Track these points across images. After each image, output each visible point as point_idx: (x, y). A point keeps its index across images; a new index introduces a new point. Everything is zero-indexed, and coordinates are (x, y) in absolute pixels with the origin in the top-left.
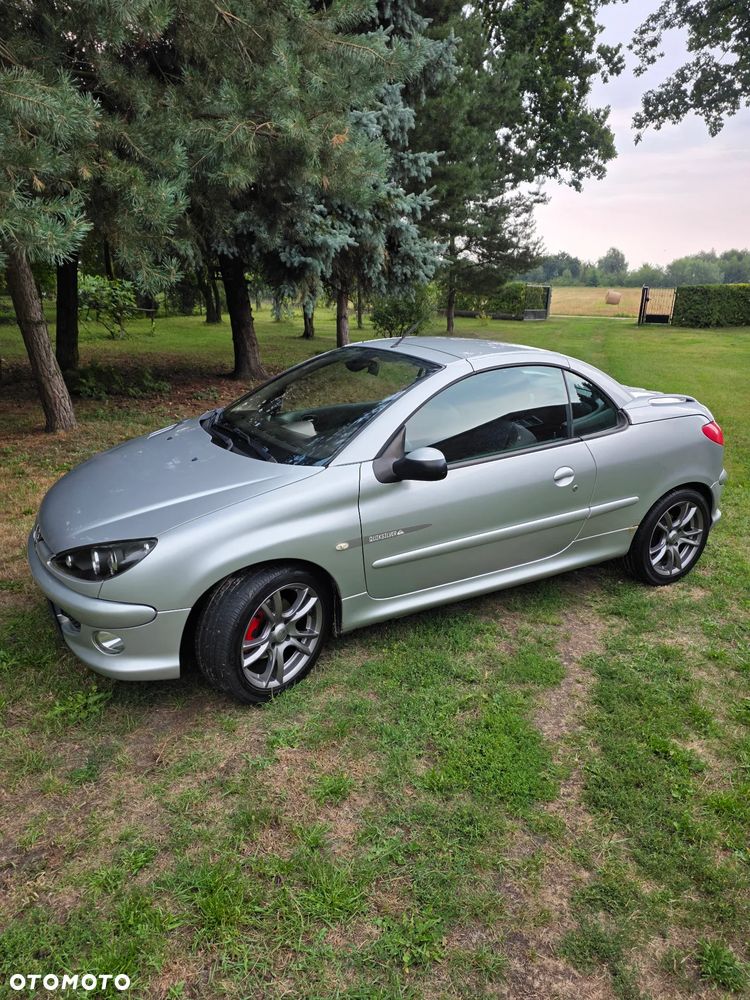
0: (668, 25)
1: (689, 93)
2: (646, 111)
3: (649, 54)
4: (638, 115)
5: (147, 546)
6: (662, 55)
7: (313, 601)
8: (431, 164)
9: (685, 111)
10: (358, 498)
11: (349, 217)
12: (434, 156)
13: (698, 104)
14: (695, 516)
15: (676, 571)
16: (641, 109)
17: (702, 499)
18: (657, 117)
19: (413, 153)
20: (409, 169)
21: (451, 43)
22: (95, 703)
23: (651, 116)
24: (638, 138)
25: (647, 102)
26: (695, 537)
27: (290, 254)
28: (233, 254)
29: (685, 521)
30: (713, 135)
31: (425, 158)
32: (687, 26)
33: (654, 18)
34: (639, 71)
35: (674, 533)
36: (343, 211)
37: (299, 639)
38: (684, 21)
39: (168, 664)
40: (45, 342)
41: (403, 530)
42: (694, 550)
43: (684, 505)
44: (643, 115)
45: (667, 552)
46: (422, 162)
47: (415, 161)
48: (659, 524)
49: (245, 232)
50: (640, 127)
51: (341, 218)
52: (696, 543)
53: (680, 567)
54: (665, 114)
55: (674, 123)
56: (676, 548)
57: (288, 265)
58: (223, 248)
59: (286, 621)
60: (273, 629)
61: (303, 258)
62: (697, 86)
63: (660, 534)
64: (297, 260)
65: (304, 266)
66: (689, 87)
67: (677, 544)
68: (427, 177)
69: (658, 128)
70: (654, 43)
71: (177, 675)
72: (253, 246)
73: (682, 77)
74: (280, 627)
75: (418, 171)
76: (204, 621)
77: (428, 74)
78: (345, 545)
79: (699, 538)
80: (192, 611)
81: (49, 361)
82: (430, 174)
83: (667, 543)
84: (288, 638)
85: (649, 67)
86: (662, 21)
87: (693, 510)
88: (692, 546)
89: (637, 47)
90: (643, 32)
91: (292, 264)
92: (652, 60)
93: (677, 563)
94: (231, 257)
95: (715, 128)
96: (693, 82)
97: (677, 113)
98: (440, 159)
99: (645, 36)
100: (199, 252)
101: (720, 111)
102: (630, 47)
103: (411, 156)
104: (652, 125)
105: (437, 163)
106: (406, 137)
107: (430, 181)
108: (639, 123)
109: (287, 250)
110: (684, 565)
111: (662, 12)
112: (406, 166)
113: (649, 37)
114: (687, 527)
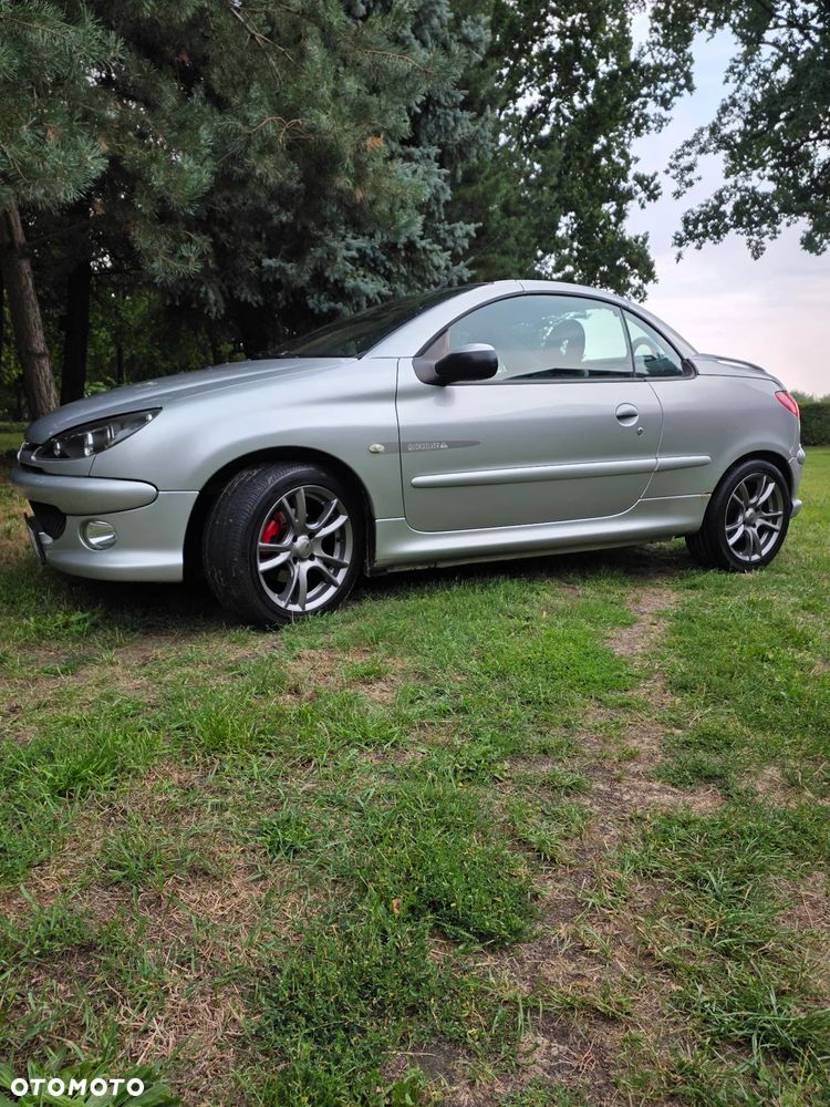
0: (703, 150)
1: (728, 214)
2: (686, 230)
3: (687, 178)
4: (677, 234)
5: (150, 417)
6: (700, 179)
7: (342, 520)
8: (468, 235)
9: (726, 232)
10: (396, 395)
11: (382, 271)
12: (471, 228)
13: (738, 224)
14: (773, 493)
15: (756, 557)
16: (680, 228)
17: (780, 474)
18: (698, 236)
19: (449, 224)
20: (445, 240)
21: (487, 119)
22: (79, 622)
23: (691, 236)
24: (679, 256)
25: (686, 221)
26: (774, 520)
27: (319, 301)
28: (257, 302)
29: (763, 499)
30: (756, 258)
31: (461, 229)
32: (723, 153)
33: (689, 144)
34: (678, 194)
35: (751, 511)
36: (376, 265)
37: (327, 563)
38: (719, 147)
39: (169, 560)
40: (46, 376)
41: (447, 443)
42: (775, 535)
43: (761, 479)
44: (684, 234)
45: (745, 532)
46: (459, 233)
47: (451, 232)
48: (733, 495)
49: (271, 280)
50: (680, 245)
51: (374, 271)
52: (777, 527)
53: (760, 554)
54: (705, 234)
55: (715, 243)
56: (755, 530)
57: (317, 311)
58: (247, 295)
59: (311, 534)
60: (295, 540)
61: (332, 304)
62: (737, 207)
63: (736, 511)
64: (325, 307)
65: (334, 313)
66: (728, 208)
67: (754, 526)
68: (463, 249)
69: (699, 248)
70: (690, 168)
71: (179, 576)
72: (279, 294)
73: (720, 198)
74: (302, 540)
75: (455, 243)
76: (213, 515)
77: (464, 149)
78: (379, 447)
79: (780, 521)
80: (199, 496)
81: (50, 397)
82: (467, 246)
83: (744, 523)
84: (312, 558)
85: (688, 190)
86: (697, 147)
87: (771, 486)
88: (772, 531)
89: (673, 172)
90: (678, 157)
91: (321, 311)
92: (690, 184)
93: (756, 549)
94: (255, 305)
95: (757, 252)
96: (732, 203)
97: (718, 233)
98: (477, 230)
99: (681, 160)
100: (220, 299)
101: (761, 235)
102: (667, 172)
103: (447, 227)
104: (694, 245)
105: (474, 235)
106: (442, 210)
107: (467, 253)
108: (680, 242)
109: (316, 296)
110: (764, 552)
111: (696, 139)
112: (442, 236)
113: (685, 161)
114: (765, 507)
